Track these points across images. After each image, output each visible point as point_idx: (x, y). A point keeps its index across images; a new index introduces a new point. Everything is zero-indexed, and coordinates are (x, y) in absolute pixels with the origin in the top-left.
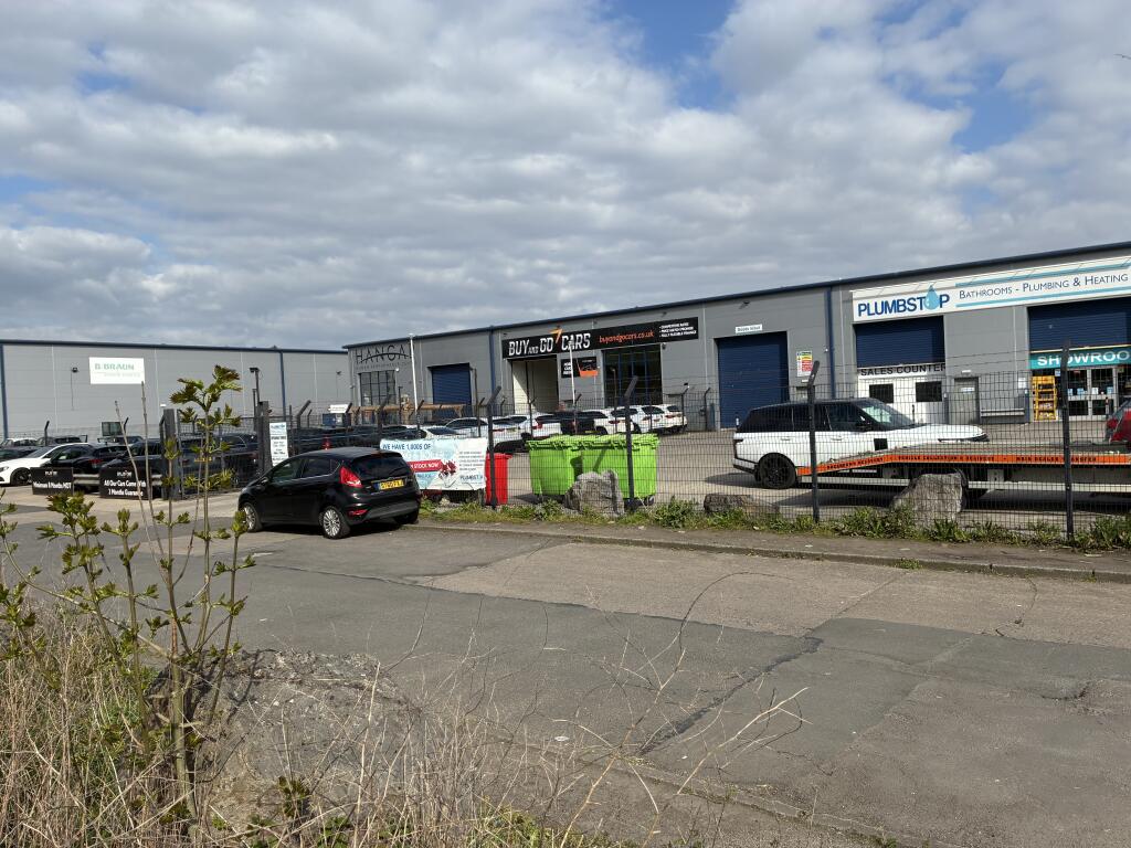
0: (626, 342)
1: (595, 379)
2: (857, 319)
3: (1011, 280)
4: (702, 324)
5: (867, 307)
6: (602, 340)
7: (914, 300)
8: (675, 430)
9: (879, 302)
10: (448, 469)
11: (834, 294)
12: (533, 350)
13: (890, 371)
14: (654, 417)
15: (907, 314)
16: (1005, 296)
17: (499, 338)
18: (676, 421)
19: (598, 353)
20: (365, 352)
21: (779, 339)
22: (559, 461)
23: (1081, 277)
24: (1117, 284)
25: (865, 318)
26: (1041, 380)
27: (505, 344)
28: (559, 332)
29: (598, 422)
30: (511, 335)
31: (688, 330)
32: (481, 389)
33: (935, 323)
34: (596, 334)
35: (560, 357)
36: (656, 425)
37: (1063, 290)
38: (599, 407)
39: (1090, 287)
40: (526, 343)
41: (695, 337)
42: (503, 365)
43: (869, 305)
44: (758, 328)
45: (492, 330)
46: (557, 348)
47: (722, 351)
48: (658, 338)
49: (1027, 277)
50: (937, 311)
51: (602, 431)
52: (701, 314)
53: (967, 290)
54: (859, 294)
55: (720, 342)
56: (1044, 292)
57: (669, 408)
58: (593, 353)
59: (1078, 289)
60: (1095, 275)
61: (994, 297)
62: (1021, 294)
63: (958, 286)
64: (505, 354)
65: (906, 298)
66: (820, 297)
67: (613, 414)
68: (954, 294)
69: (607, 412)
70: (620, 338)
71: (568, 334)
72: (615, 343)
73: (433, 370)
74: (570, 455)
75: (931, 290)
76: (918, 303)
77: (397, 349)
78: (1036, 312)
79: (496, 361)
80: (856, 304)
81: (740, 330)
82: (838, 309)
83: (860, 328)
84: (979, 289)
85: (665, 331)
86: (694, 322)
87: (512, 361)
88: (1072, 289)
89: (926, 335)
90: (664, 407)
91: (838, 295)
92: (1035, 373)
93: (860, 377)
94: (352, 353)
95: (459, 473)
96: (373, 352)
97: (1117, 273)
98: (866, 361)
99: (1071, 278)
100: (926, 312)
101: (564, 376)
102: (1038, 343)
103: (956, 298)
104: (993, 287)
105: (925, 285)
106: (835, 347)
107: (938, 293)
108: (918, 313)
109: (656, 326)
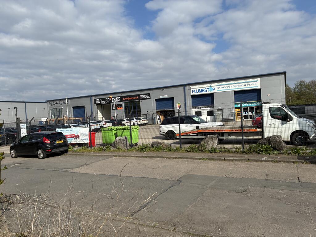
0: (130, 100)
1: (122, 110)
2: (192, 94)
3: (230, 84)
4: (152, 95)
5: (194, 91)
6: (124, 99)
7: (206, 89)
8: (145, 124)
9: (198, 89)
10: (77, 137)
11: (186, 87)
12: (104, 102)
13: (201, 108)
14: (139, 121)
15: (204, 93)
16: (228, 88)
17: (93, 98)
18: (145, 122)
19: (123, 103)
20: (52, 103)
21: (172, 99)
22: (110, 134)
23: (246, 84)
24: (255, 86)
25: (194, 94)
26: (237, 110)
27: (95, 100)
28: (111, 97)
29: (123, 122)
30: (97, 97)
31: (148, 97)
32: (88, 113)
33: (212, 95)
34: (122, 98)
35: (111, 104)
36: (139, 123)
37: (242, 87)
38: (123, 118)
39: (248, 86)
40: (101, 100)
41: (150, 99)
42: (95, 106)
43: (195, 90)
44: (166, 96)
45: (91, 96)
46: (111, 101)
47: (157, 102)
48: (139, 99)
49: (234, 84)
50: (212, 92)
51: (124, 125)
52: (151, 92)
53: (219, 87)
54: (192, 87)
55: (156, 100)
56: (238, 87)
57: (143, 118)
58: (121, 103)
59: (246, 87)
60: (250, 83)
61: (226, 89)
62: (232, 88)
63: (217, 86)
64: (95, 103)
65: (204, 88)
66: (182, 88)
67: (127, 120)
68: (216, 88)
69: (125, 119)
70: (129, 99)
71: (114, 97)
72: (127, 100)
73: (74, 108)
74: (114, 132)
75: (211, 86)
76: (207, 90)
77: (62, 102)
78: (236, 93)
79: (92, 105)
80: (192, 90)
81: (162, 97)
82: (187, 91)
83: (193, 97)
84: (222, 86)
85: (141, 97)
86: (149, 94)
87: (97, 105)
88: (244, 87)
89: (209, 98)
90: (141, 118)
91: (187, 88)
92: (236, 108)
93: (193, 109)
94: (48, 103)
95: (80, 138)
96: (55, 102)
97: (255, 83)
98: (194, 105)
99: (244, 84)
100: (209, 92)
101: (113, 109)
102: (237, 101)
103: (216, 89)
104: (226, 86)
105: (209, 85)
106: (186, 101)
107: (212, 87)
108: (207, 92)
109: (139, 95)
